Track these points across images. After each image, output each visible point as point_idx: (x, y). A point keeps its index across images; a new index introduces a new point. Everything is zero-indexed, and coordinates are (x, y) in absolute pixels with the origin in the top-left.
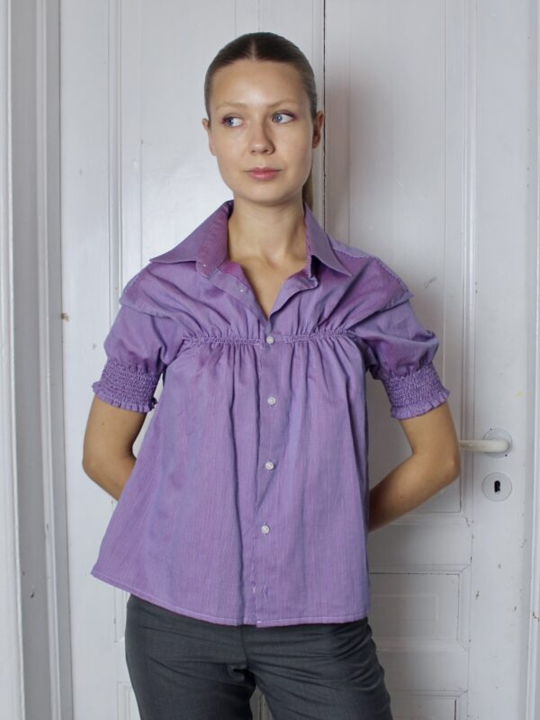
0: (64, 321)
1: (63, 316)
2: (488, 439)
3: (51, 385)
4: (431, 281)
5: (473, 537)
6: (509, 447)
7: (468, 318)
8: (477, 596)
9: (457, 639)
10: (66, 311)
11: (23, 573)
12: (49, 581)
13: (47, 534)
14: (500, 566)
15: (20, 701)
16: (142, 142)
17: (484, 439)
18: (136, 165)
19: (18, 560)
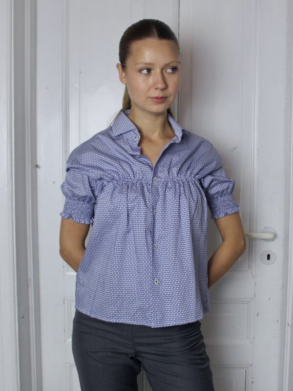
0: (38, 169)
1: (37, 166)
2: (264, 232)
3: (32, 204)
4: (235, 149)
5: (256, 284)
6: (275, 236)
7: (254, 168)
8: (258, 315)
9: (247, 338)
10: (38, 163)
11: (19, 305)
12: (30, 310)
13: (29, 284)
14: (269, 299)
15: (17, 374)
16: (80, 72)
17: (262, 232)
18: (77, 85)
19: (16, 298)
